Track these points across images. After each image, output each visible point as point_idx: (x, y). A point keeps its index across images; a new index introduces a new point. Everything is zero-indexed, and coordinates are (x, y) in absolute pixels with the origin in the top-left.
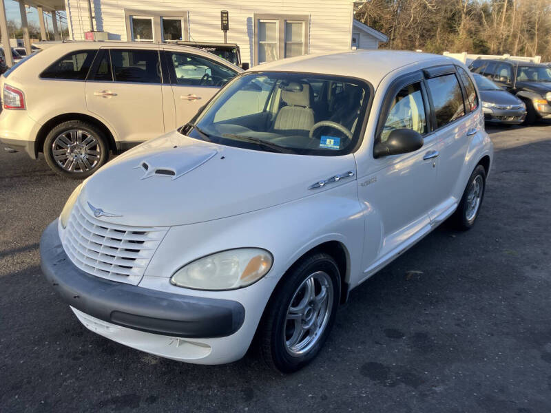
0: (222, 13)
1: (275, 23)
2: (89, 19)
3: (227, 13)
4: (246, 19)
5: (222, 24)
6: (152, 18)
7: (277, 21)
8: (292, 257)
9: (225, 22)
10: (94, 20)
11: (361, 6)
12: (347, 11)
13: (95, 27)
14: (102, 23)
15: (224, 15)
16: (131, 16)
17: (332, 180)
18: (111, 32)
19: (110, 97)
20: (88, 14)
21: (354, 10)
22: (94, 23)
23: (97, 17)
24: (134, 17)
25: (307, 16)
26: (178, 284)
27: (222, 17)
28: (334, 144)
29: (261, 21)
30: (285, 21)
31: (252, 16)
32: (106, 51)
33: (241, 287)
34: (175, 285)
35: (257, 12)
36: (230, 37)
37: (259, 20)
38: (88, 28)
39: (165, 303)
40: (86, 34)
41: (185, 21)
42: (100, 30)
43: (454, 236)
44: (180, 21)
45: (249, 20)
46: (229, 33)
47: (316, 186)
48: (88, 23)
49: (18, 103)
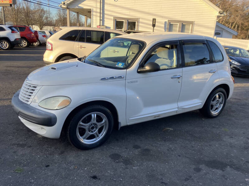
0: (153, 19)
1: (177, 24)
2: (99, 21)
3: (155, 19)
4: (164, 22)
5: (153, 24)
6: (124, 21)
7: (178, 24)
8: (81, 102)
9: (154, 23)
10: (101, 21)
11: (221, 17)
12: (214, 19)
13: (101, 24)
14: (104, 22)
15: (154, 20)
16: (115, 20)
17: (112, 78)
18: (107, 26)
19: (83, 48)
20: (99, 18)
21: (217, 19)
22: (101, 22)
23: (102, 20)
24: (117, 20)
25: (193, 22)
26: (40, 106)
27: (153, 21)
28: (121, 66)
29: (171, 23)
30: (182, 23)
31: (167, 21)
32: (84, 30)
33: (57, 110)
34: (39, 106)
35: (169, 19)
36: (156, 30)
37: (170, 23)
38: (99, 24)
39: (33, 111)
40: (97, 26)
41: (138, 22)
42: (103, 25)
43: (203, 119)
44: (135, 22)
45: (166, 22)
46: (155, 28)
47: (103, 79)
48: (99, 22)
49: (50, 48)
